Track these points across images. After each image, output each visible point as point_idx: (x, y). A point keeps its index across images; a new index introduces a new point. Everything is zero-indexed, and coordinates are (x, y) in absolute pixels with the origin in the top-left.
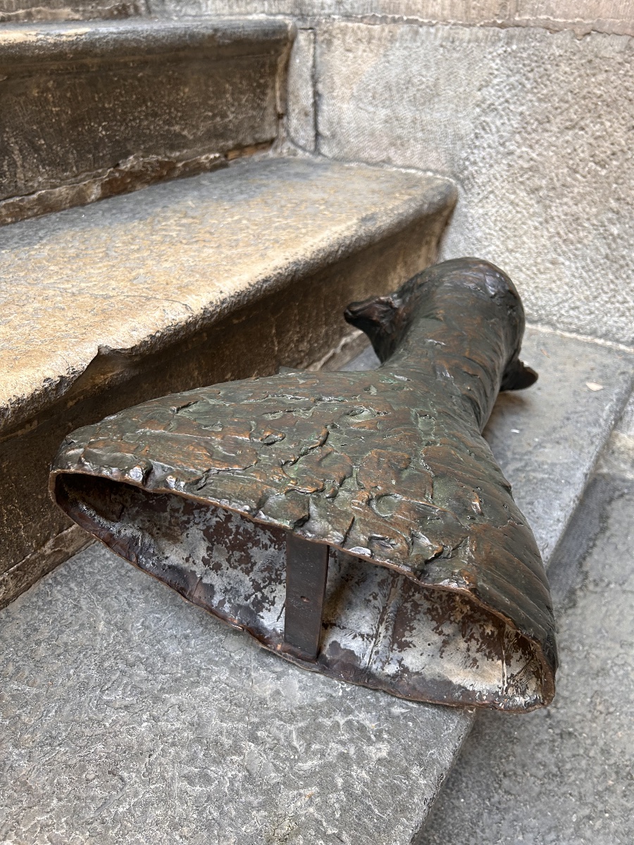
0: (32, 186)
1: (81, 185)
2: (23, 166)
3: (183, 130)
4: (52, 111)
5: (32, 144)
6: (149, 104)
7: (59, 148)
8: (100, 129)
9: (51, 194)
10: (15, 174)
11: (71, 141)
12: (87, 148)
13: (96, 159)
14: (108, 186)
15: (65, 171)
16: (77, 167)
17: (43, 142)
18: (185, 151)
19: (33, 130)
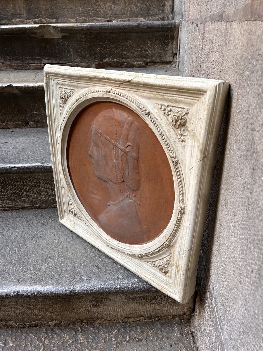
0: (75, 61)
1: (89, 63)
2: (73, 56)
3: (128, 53)
4: (83, 44)
5: (77, 51)
6: (115, 45)
7: (84, 53)
8: (97, 50)
9: (80, 64)
10: (71, 58)
11: (88, 52)
12: (92, 54)
13: (95, 57)
14: (98, 65)
15: (85, 59)
16: (89, 58)
17: (80, 51)
18: (128, 60)
19: (77, 48)
